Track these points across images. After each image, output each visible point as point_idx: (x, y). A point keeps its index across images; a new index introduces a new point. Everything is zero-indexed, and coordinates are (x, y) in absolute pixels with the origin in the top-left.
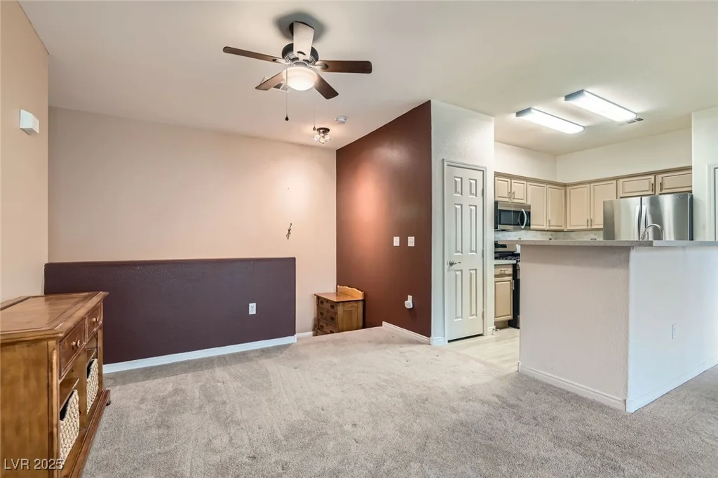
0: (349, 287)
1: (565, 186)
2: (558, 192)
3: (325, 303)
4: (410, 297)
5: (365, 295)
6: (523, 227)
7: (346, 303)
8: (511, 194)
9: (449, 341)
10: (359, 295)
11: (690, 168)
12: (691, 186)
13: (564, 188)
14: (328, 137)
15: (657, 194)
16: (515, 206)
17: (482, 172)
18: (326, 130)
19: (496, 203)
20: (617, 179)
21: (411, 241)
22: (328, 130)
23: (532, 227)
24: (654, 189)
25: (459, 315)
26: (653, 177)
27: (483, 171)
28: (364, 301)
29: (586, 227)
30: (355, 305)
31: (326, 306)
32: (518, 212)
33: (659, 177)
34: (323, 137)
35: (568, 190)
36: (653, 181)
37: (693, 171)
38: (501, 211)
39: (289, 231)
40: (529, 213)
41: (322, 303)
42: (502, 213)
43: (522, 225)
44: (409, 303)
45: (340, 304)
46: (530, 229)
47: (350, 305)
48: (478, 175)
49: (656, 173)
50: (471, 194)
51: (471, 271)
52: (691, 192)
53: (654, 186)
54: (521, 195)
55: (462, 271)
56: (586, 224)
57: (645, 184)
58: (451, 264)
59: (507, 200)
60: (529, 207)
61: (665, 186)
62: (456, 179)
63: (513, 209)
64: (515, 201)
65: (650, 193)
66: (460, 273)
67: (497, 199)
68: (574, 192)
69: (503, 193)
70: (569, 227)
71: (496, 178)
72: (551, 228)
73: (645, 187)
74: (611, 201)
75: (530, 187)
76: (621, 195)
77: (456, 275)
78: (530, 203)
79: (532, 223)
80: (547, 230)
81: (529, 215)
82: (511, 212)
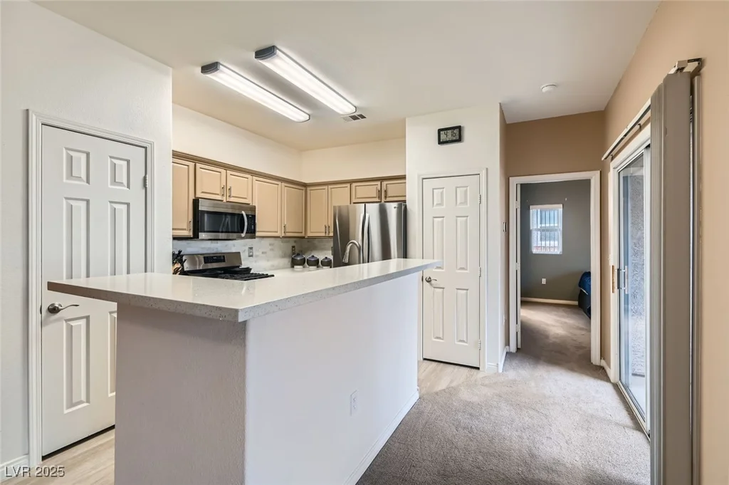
1: (305, 185)
2: (295, 190)
6: (243, 235)
8: (226, 189)
9: (44, 458)
11: (404, 177)
12: (405, 196)
13: (303, 188)
15: (383, 202)
16: (233, 207)
17: (144, 149)
19: (196, 202)
20: (351, 182)
23: (257, 234)
24: (380, 197)
26: (379, 183)
27: (146, 148)
29: (323, 234)
32: (232, 215)
33: (385, 183)
35: (308, 192)
36: (379, 188)
37: (407, 180)
38: (203, 212)
40: (254, 217)
42: (206, 216)
43: (242, 232)
46: (254, 237)
49: (382, 179)
50: (115, 182)
52: (405, 201)
53: (380, 192)
56: (324, 231)
57: (371, 190)
58: (54, 310)
59: (219, 197)
60: (253, 209)
61: (389, 194)
62: (72, 153)
63: (229, 211)
64: (232, 200)
65: (377, 200)
66: (83, 322)
67: (199, 195)
68: (314, 194)
69: (212, 187)
70: (309, 234)
71: (199, 165)
72: (288, 235)
73: (374, 194)
74: (340, 207)
75: (258, 184)
76: (354, 201)
77: (70, 329)
78: (255, 204)
79: (257, 229)
80: (283, 237)
81: (252, 218)
82: (226, 214)
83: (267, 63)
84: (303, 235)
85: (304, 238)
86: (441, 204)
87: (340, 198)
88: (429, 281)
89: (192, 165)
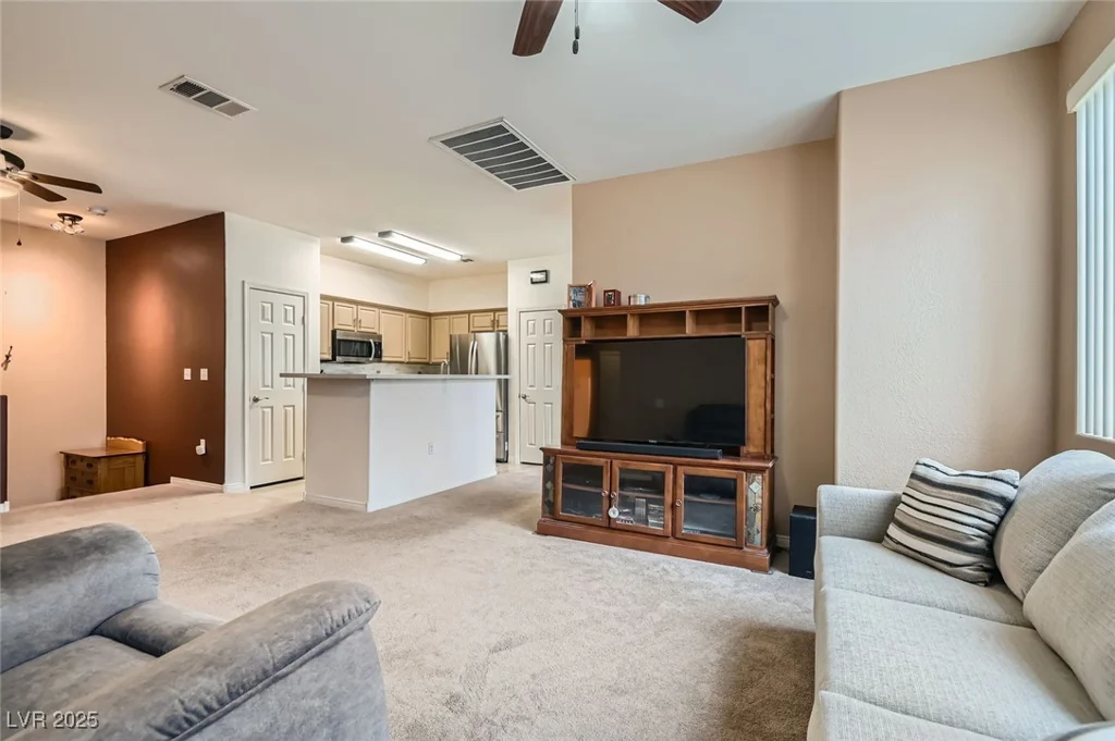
0: (125, 437)
1: (429, 315)
2: (419, 320)
3: (78, 462)
4: (203, 441)
5: (147, 446)
6: (371, 359)
7: (114, 459)
8: (357, 321)
9: (251, 488)
10: (137, 445)
11: (505, 310)
12: (508, 326)
13: (428, 317)
14: (78, 228)
15: (496, 330)
16: (362, 336)
17: (302, 298)
18: (75, 219)
19: (334, 332)
20: (469, 312)
21: (204, 374)
22: (81, 218)
23: (383, 359)
24: (493, 327)
25: (270, 457)
26: (492, 314)
28: (146, 454)
30: (131, 459)
31: (81, 466)
32: (362, 342)
33: (497, 314)
34: (70, 226)
35: (432, 321)
36: (494, 318)
37: (508, 313)
38: (339, 340)
39: (8, 357)
40: (380, 344)
41: (74, 462)
42: (342, 343)
43: (370, 357)
44: (201, 449)
45: (103, 460)
46: (381, 362)
47: (120, 461)
48: (298, 302)
49: (495, 311)
50: (286, 321)
51: (288, 408)
52: (506, 331)
53: (493, 321)
54: (369, 322)
55: (272, 408)
56: (446, 357)
57: (486, 320)
58: (256, 400)
59: (350, 328)
60: (380, 337)
61: (500, 324)
62: (264, 305)
63: (360, 339)
64: (362, 330)
65: (491, 329)
66: (269, 410)
67: (336, 327)
68: (437, 322)
69: (345, 320)
70: (433, 361)
71: (336, 303)
72: (412, 360)
73: (489, 324)
74: (460, 336)
75: (385, 316)
76: (472, 329)
77: (264, 412)
78: (382, 332)
79: (384, 354)
80: (408, 363)
81: (379, 346)
82: (355, 342)
83: (390, 239)
84: (427, 360)
85: (428, 364)
86: (533, 333)
87: (460, 327)
88: (524, 398)
89: (331, 303)
